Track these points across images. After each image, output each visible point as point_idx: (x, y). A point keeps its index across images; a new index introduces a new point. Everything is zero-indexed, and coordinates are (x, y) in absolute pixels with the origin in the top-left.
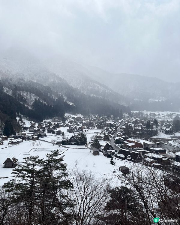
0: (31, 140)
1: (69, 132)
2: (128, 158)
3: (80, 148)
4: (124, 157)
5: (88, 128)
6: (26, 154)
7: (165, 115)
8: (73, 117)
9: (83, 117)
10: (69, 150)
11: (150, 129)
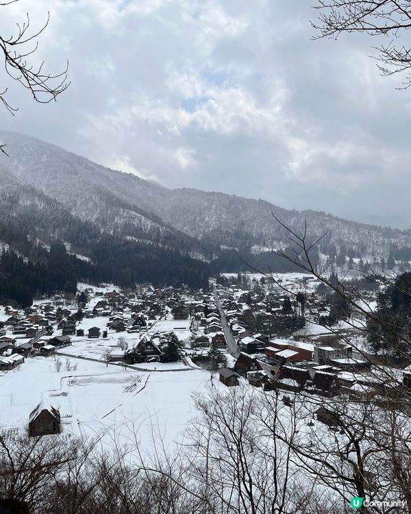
0: (38, 355)
1: (114, 331)
2: (310, 388)
3: (178, 370)
4: (297, 385)
5: (152, 317)
6: (54, 393)
7: (292, 281)
8: (98, 291)
9: (121, 292)
10: (154, 376)
11: (291, 316)
